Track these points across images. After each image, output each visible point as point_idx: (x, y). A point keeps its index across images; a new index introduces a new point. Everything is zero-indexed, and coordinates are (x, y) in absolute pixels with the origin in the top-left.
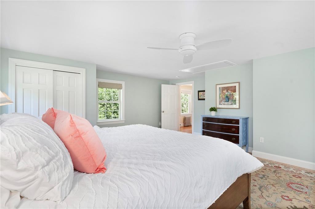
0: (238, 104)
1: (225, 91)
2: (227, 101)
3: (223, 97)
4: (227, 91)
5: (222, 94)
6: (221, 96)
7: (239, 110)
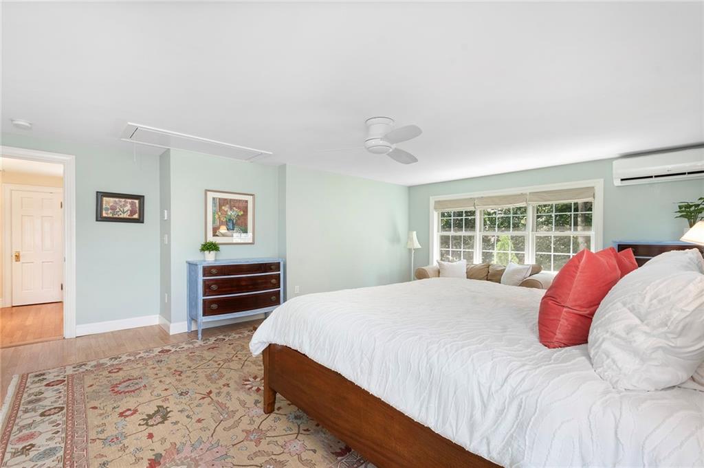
0: (250, 234)
1: (225, 208)
2: (231, 228)
3: (222, 219)
4: (231, 209)
5: (220, 214)
6: (217, 216)
7: (252, 245)
